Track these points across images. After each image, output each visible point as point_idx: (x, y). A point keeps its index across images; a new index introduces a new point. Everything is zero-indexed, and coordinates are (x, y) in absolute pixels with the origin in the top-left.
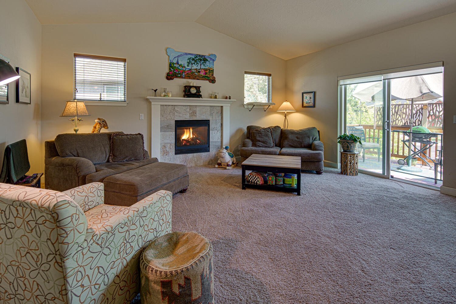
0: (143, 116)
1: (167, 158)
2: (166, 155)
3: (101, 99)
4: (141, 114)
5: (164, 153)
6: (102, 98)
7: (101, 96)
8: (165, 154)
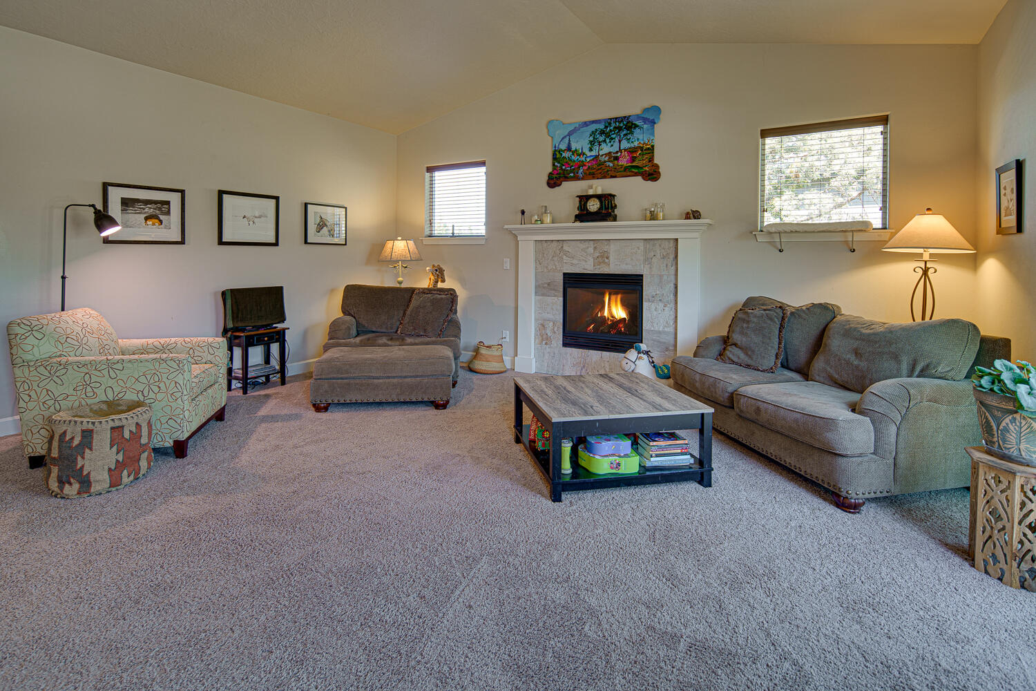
0: (508, 264)
1: (548, 350)
2: (546, 344)
3: (453, 233)
4: (505, 259)
5: (543, 340)
6: (455, 232)
7: (453, 230)
8: (544, 342)
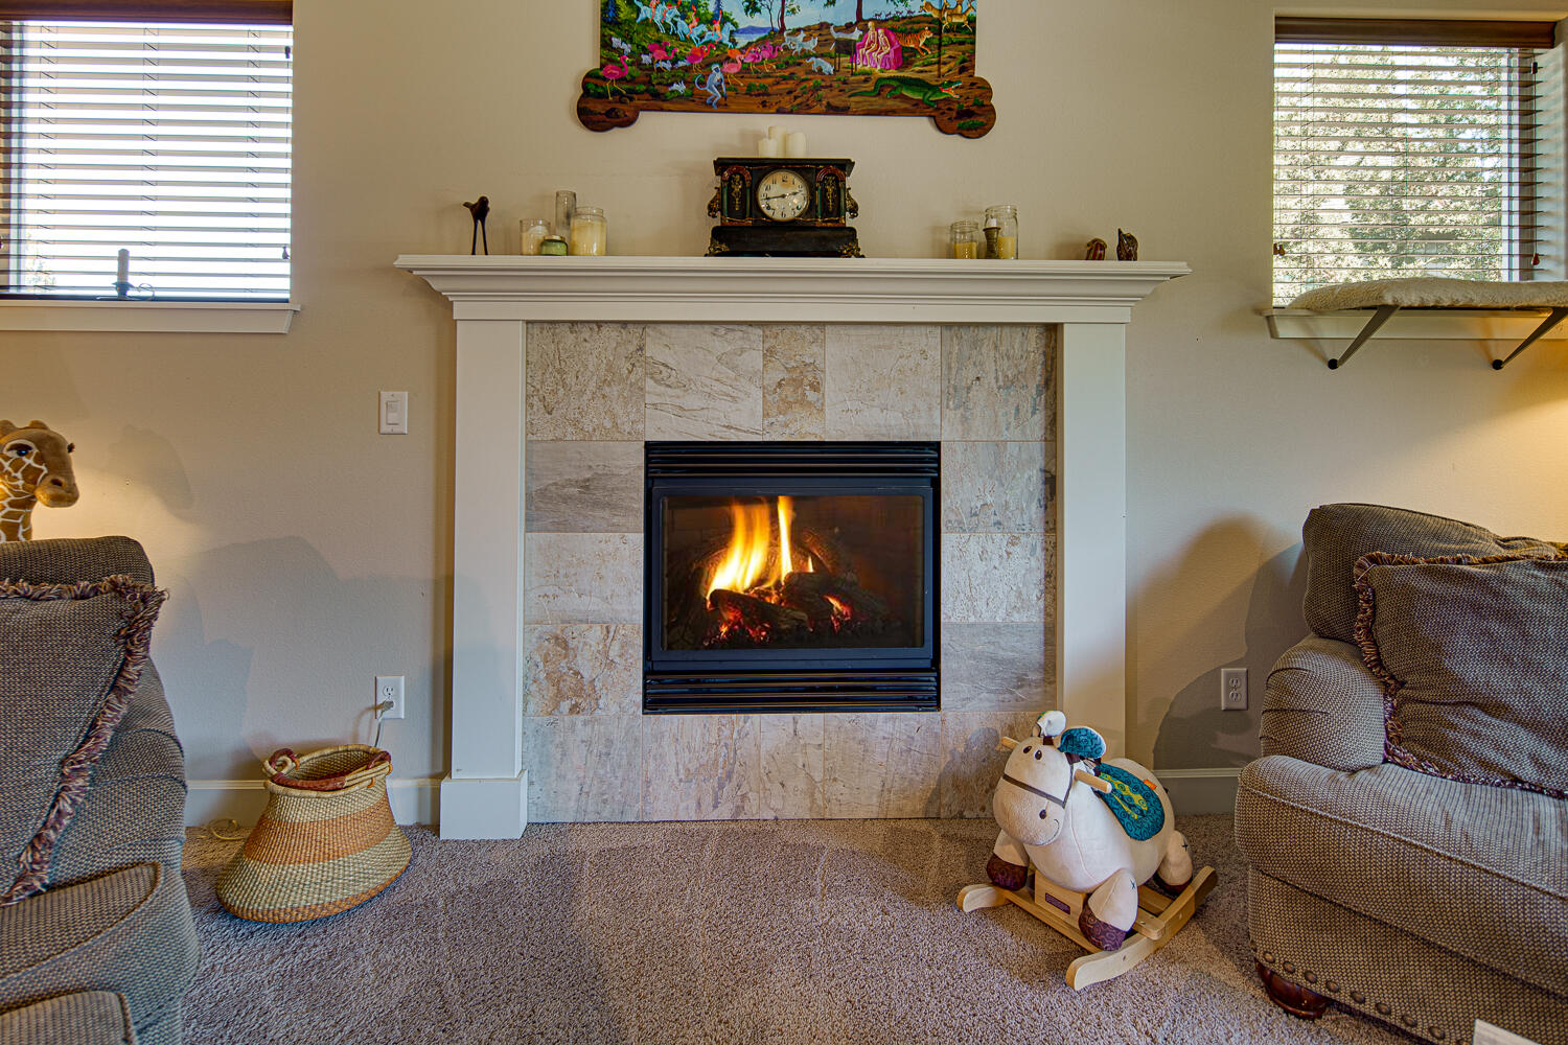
0: (400, 412)
1: (583, 732)
2: (575, 709)
3: (123, 287)
4: (386, 396)
5: (560, 695)
6: (132, 280)
7: (123, 271)
8: (565, 706)
